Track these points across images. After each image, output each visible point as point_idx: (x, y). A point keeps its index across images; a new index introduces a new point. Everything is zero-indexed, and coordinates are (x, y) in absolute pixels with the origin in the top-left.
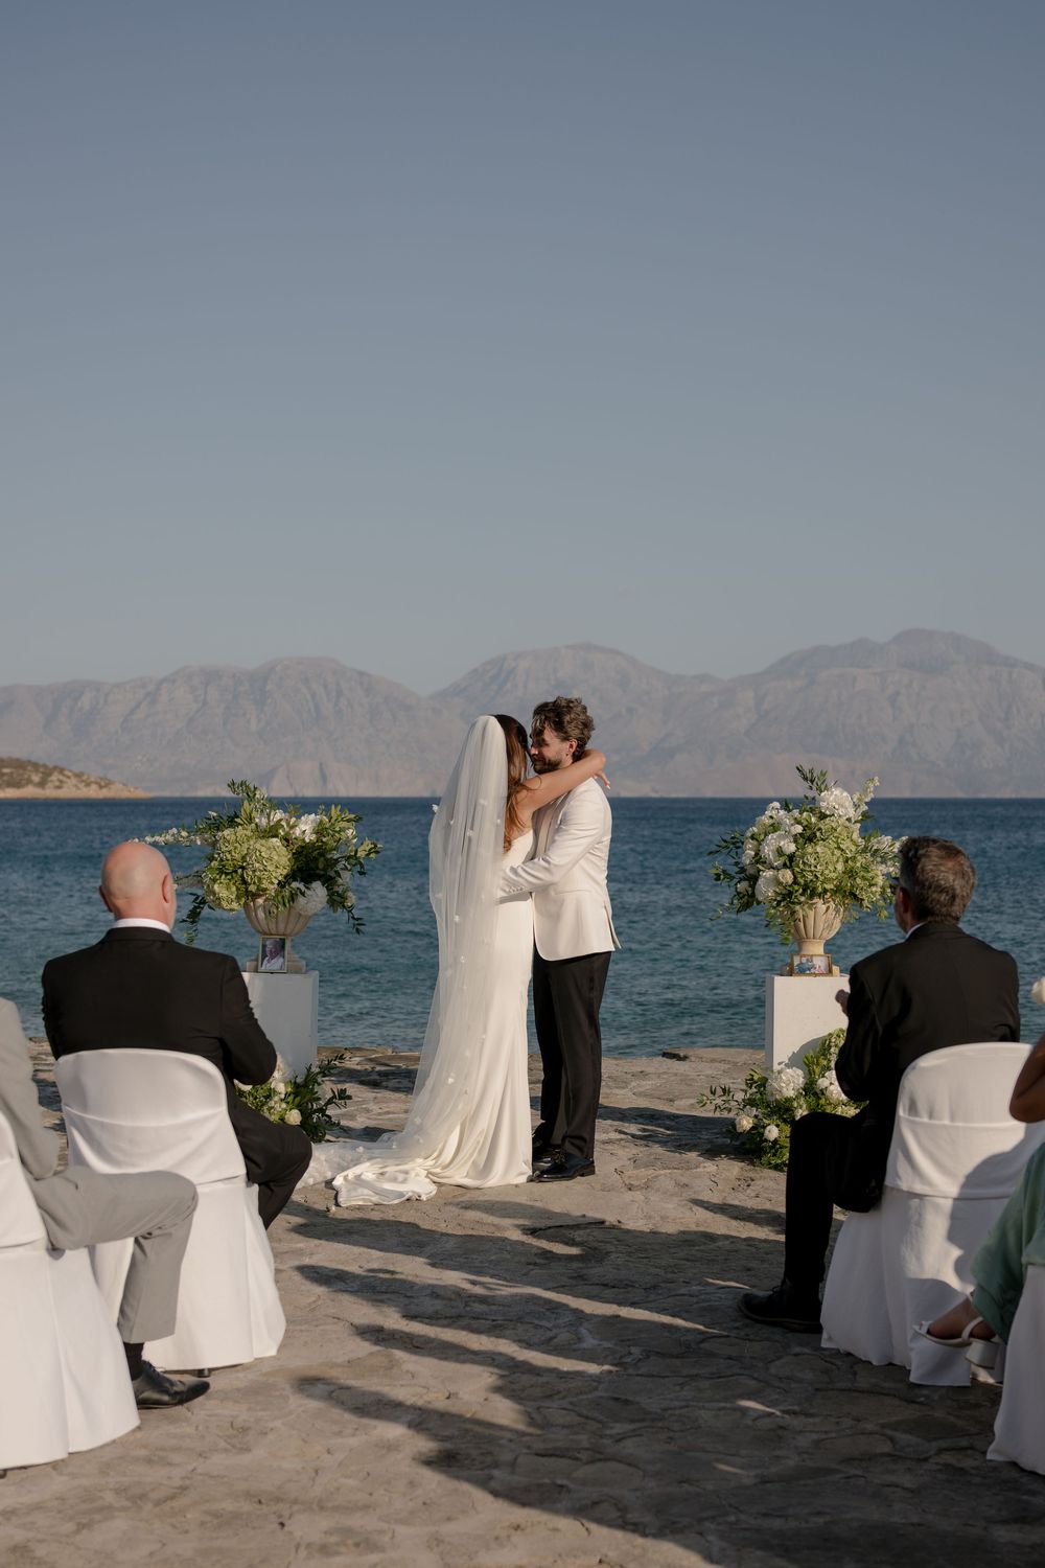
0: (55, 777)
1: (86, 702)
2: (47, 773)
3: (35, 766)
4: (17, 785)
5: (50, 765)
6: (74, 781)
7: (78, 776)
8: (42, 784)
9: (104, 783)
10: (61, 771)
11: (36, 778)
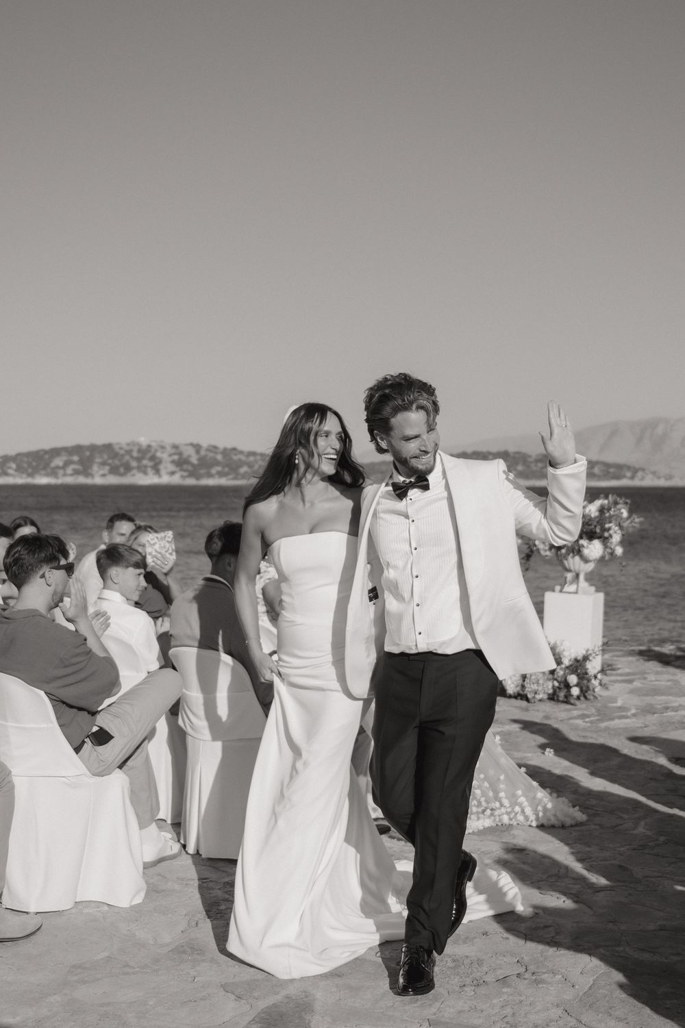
0: (640, 474)
1: (660, 430)
2: (635, 471)
3: (629, 468)
4: (618, 477)
5: (637, 466)
6: (650, 476)
7: (654, 473)
8: (632, 478)
9: (669, 477)
10: (643, 470)
11: (629, 474)
